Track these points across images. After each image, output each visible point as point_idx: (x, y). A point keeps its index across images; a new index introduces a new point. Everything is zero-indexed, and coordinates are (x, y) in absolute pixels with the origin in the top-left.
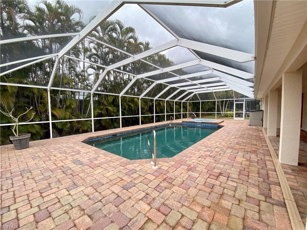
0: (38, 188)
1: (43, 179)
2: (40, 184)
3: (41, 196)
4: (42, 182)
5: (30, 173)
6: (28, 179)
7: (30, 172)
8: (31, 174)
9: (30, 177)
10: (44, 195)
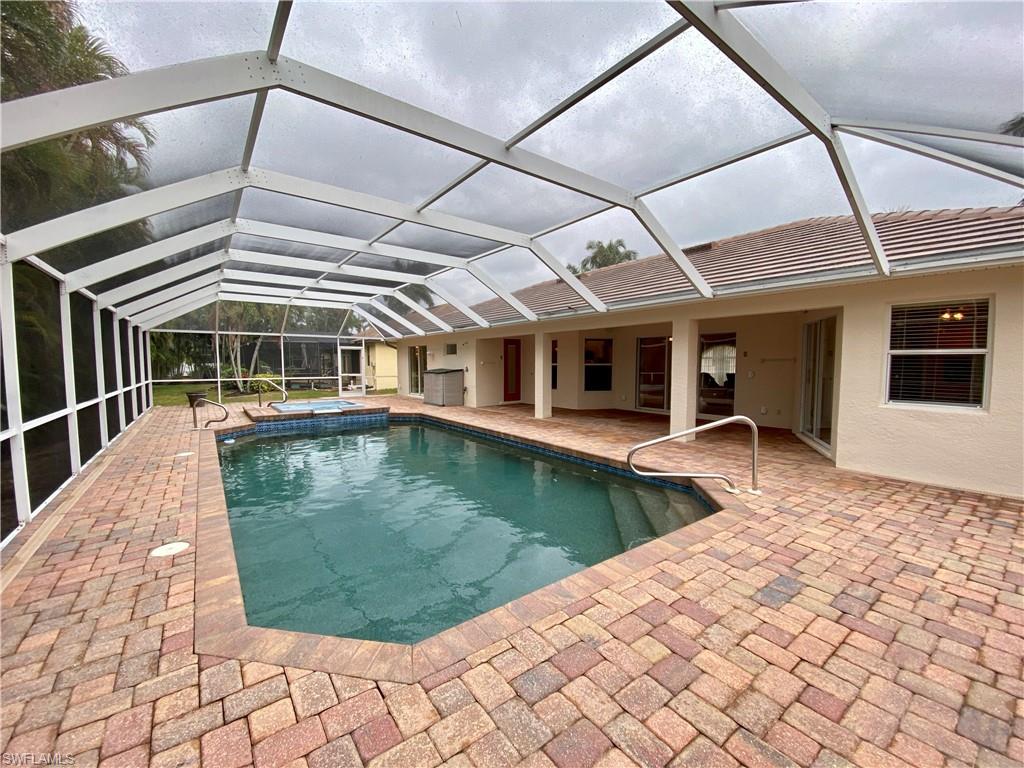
0: (989, 622)
1: (953, 634)
2: (976, 628)
3: (996, 602)
4: (962, 628)
5: (971, 702)
6: (997, 673)
7: (965, 704)
8: (970, 687)
9: (987, 675)
10: (990, 601)
